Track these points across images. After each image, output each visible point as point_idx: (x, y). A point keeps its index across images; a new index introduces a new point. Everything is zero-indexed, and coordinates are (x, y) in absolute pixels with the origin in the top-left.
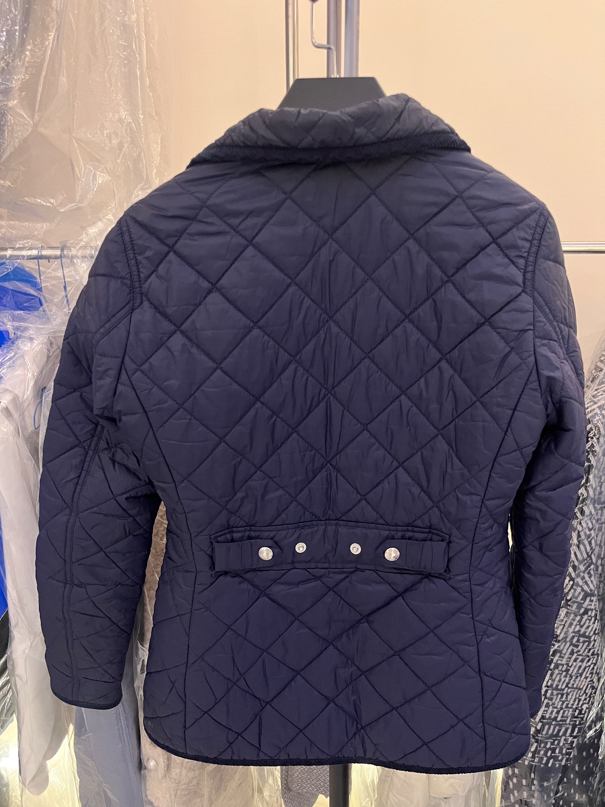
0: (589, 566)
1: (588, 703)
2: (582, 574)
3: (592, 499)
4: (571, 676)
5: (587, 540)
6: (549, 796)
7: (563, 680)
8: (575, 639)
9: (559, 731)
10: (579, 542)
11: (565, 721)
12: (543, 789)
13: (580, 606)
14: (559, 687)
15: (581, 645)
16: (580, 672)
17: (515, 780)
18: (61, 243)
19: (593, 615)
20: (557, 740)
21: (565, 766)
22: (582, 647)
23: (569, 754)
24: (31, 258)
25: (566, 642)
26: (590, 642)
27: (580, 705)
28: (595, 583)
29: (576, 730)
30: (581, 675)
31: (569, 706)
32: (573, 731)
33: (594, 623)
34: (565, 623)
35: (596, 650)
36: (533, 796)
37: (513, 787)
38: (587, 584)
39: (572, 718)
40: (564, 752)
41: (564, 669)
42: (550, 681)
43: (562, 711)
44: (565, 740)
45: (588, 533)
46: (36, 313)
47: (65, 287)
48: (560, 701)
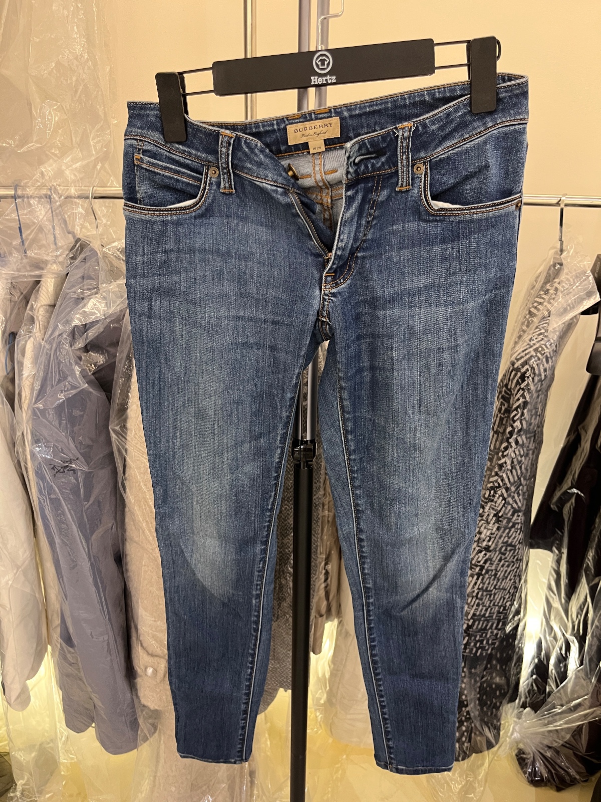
0: (518, 487)
1: (511, 600)
2: (512, 494)
3: (524, 430)
4: (498, 580)
5: (519, 465)
6: (476, 681)
8: (504, 549)
9: (487, 626)
10: (512, 467)
11: (492, 617)
12: (471, 675)
13: (509, 520)
14: (489, 589)
16: (506, 575)
19: (519, 527)
20: (485, 633)
21: (491, 654)
23: (494, 644)
25: (496, 551)
26: (515, 551)
27: (504, 603)
28: (522, 501)
29: (501, 623)
30: (507, 578)
31: (496, 604)
32: (497, 625)
33: (519, 534)
34: (496, 535)
35: (520, 557)
38: (516, 503)
39: (497, 614)
40: (490, 642)
41: (493, 573)
42: (481, 585)
43: (489, 609)
44: (491, 633)
45: (520, 459)
48: (489, 600)
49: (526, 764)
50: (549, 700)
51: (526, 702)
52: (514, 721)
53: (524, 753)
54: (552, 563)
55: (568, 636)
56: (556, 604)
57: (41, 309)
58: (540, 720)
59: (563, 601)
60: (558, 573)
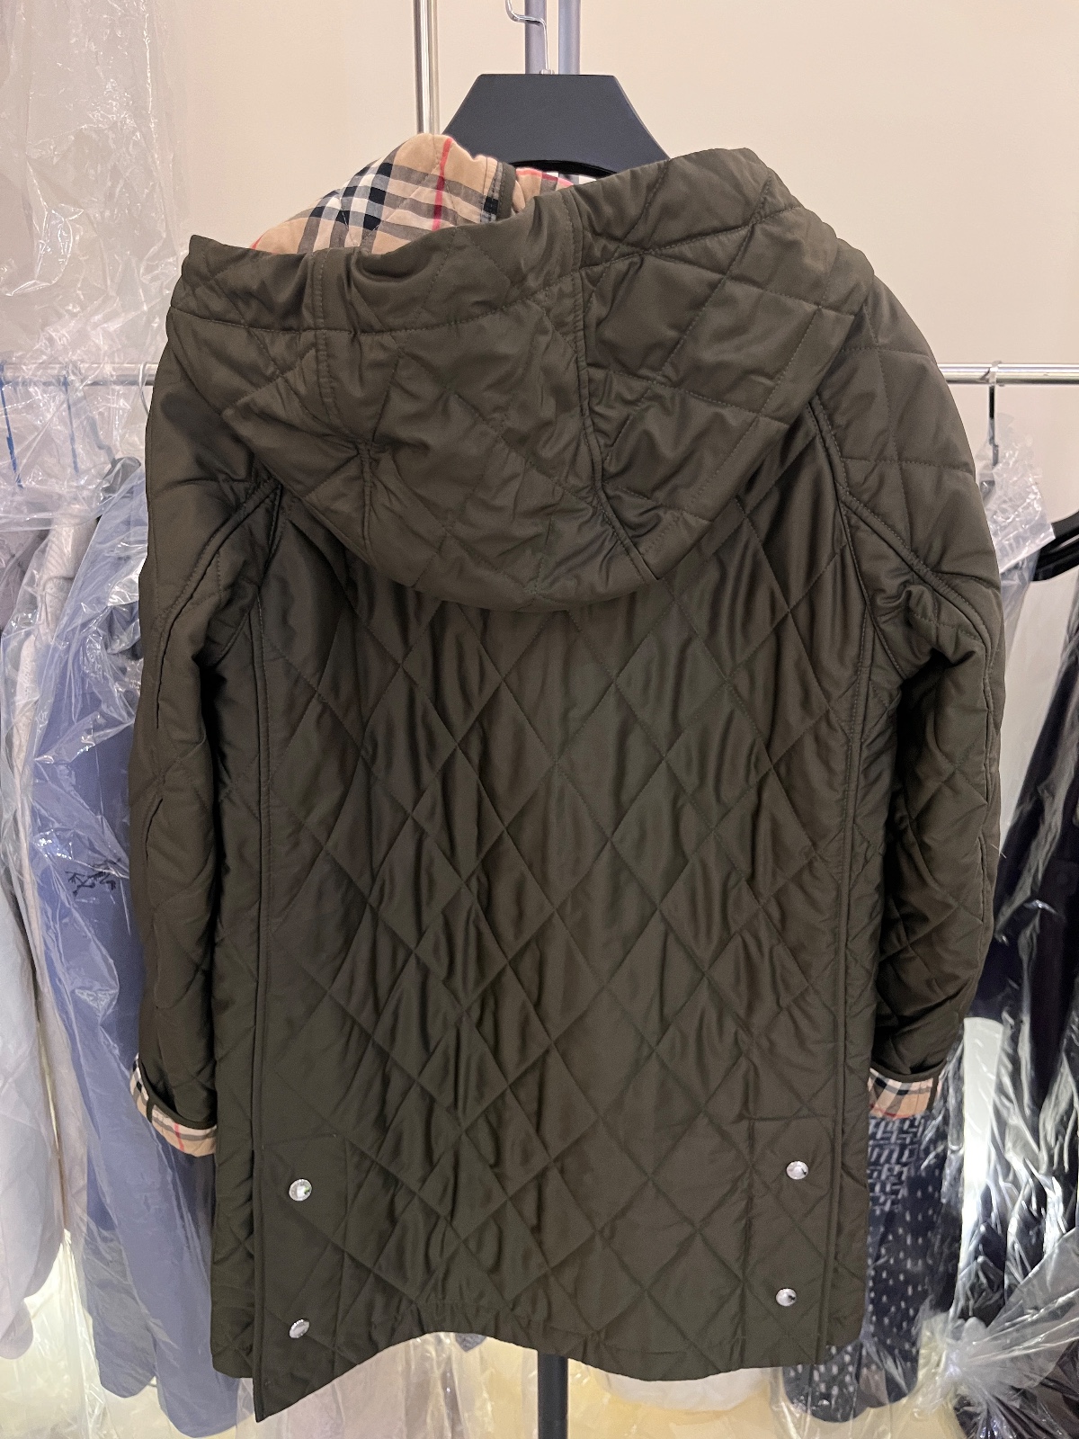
11: (889, 1139)
21: (890, 1213)
23: (896, 1192)
29: (906, 1153)
32: (901, 1155)
39: (899, 1133)
40: (888, 1188)
44: (889, 1170)
49: (975, 1424)
50: (1012, 1299)
51: (967, 1307)
52: (948, 1344)
53: (969, 1404)
54: (1003, 1042)
55: (1040, 1177)
56: (1016, 1120)
57: (50, 585)
58: (996, 1339)
59: (1028, 1112)
60: (1015, 1060)
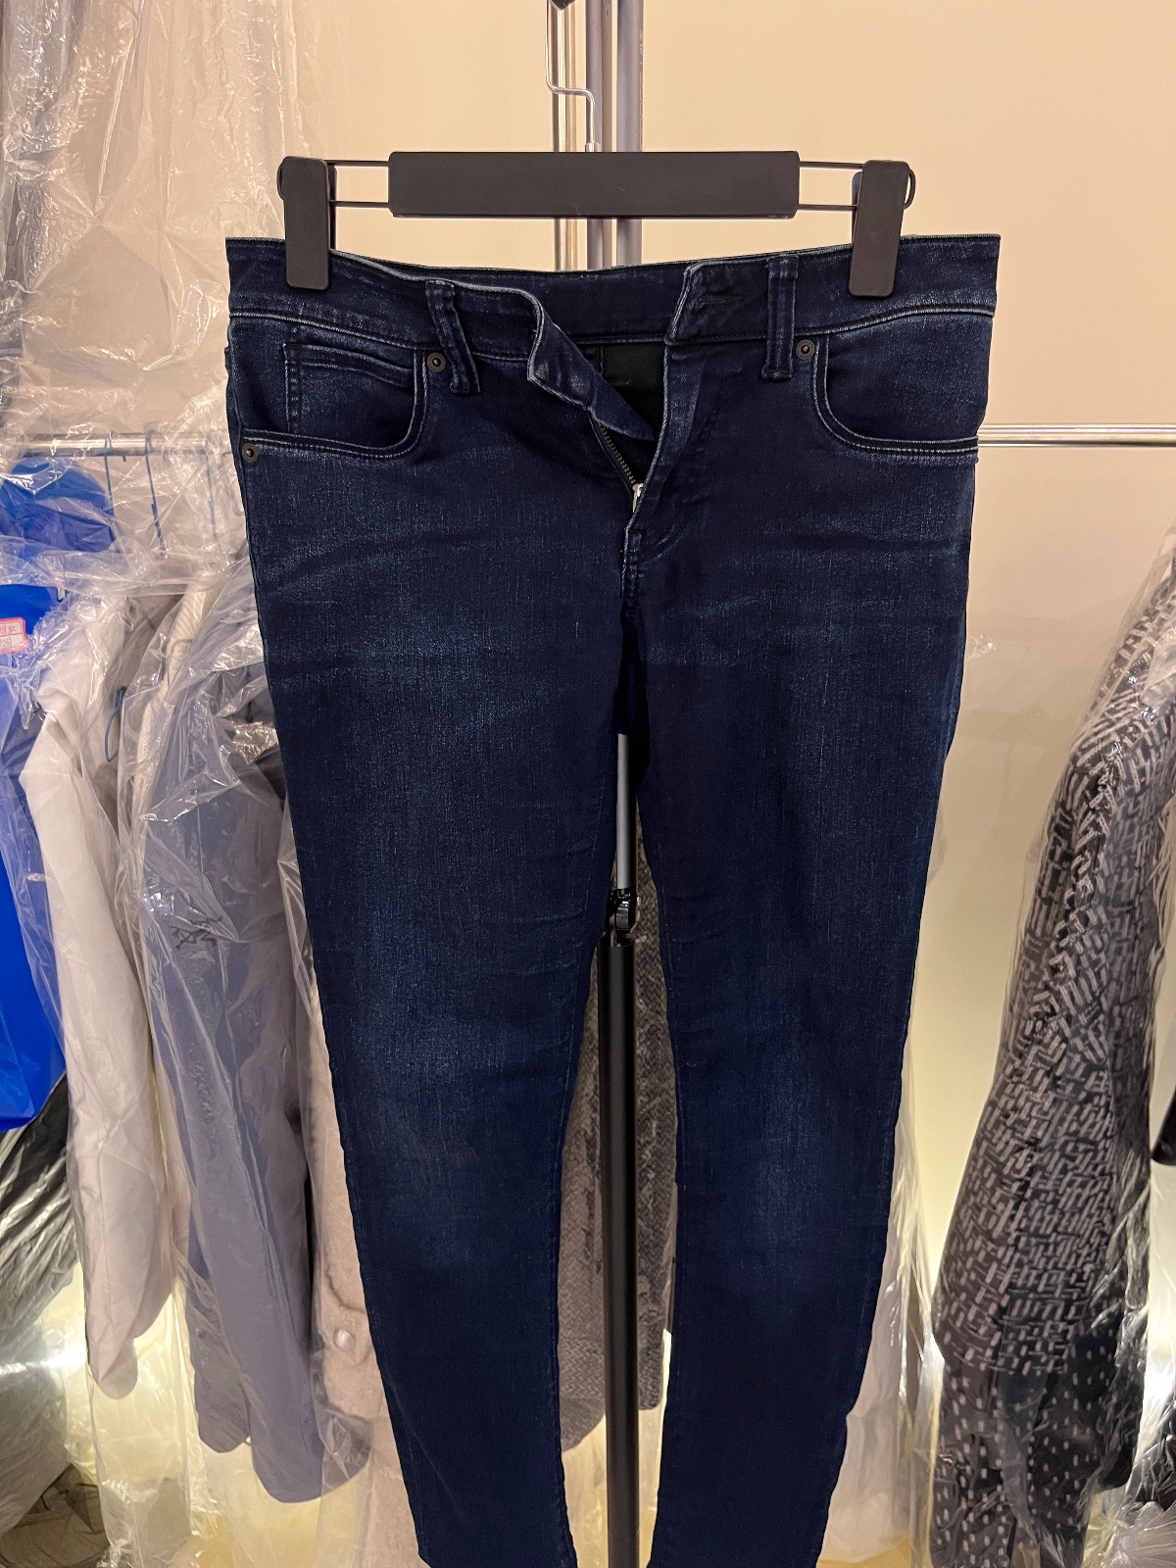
0: (1095, 1017)
1: (1095, 1260)
2: (1083, 1031)
3: (1101, 896)
4: (1063, 1213)
5: (1093, 969)
6: (1024, 1430)
7: (1048, 1218)
8: (1070, 1147)
9: (1041, 1311)
10: (1078, 972)
11: (1053, 1293)
12: (1012, 1418)
13: (1079, 1086)
14: (1042, 1231)
15: (1080, 1157)
16: (1080, 1205)
17: (963, 1400)
18: (145, 428)
19: (1103, 1102)
20: (1036, 1326)
21: (1054, 1374)
22: (1082, 1162)
23: (1060, 1353)
24: (92, 453)
25: (1053, 1151)
26: (1096, 1152)
27: (1079, 1265)
28: (1107, 1049)
29: (1073, 1310)
30: (1081, 1210)
31: (1060, 1265)
32: (1066, 1311)
33: (1104, 1117)
34: (1052, 1117)
35: (1108, 1166)
36: (995, 1429)
37: (960, 1411)
38: (1092, 1049)
39: (1064, 1287)
40: (1051, 1347)
41: (1049, 1199)
42: (1025, 1221)
43: (1045, 1276)
44: (1052, 1327)
45: (1094, 956)
46: (102, 554)
47: (154, 507)
48: (1043, 1256)
51: (1149, 1489)
52: (1119, 1527)
57: (177, 648)
